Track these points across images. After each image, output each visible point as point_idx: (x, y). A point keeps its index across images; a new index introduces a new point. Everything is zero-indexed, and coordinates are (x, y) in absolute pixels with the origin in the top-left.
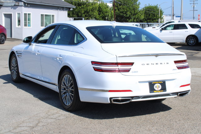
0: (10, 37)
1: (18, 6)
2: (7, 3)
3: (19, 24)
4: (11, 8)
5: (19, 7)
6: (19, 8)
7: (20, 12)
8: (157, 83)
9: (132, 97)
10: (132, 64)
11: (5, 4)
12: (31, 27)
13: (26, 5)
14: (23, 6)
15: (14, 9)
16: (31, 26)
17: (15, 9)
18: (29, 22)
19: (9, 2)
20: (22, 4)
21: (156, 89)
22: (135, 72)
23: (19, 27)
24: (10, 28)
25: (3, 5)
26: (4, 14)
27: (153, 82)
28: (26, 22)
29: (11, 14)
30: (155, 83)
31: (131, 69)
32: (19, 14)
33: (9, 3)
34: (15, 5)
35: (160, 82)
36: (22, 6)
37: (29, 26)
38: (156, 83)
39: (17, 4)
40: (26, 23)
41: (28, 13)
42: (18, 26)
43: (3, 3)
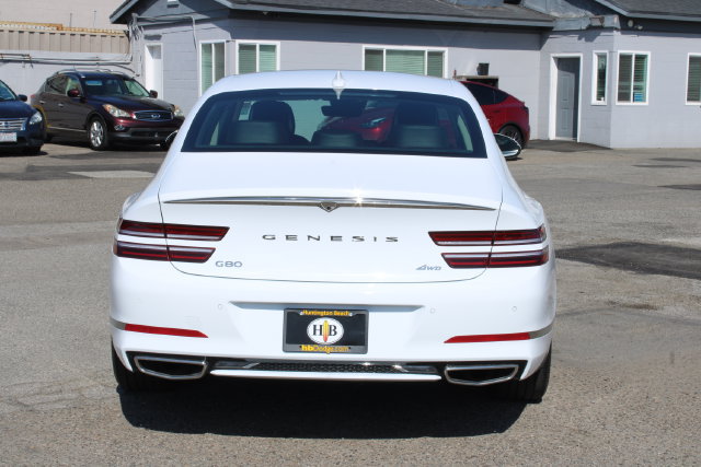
0: (571, 139)
1: (602, 28)
2: (568, 20)
3: (601, 94)
4: (580, 39)
5: (602, 34)
6: (602, 38)
7: (607, 51)
8: (322, 313)
9: (214, 362)
10: (219, 232)
11: (559, 26)
12: (646, 103)
13: (630, 24)
14: (616, 29)
15: (586, 40)
16: (644, 101)
17: (590, 39)
18: (638, 84)
19: (574, 16)
20: (615, 21)
21: (318, 338)
22: (230, 264)
23: (601, 102)
24: (572, 106)
25: (552, 28)
26: (555, 58)
27: (302, 310)
28: (624, 84)
29: (578, 59)
30: (313, 313)
31: (214, 250)
32: (602, 57)
33: (575, 20)
34: (590, 28)
35: (336, 313)
36: (611, 29)
37: (639, 97)
38: (319, 317)
39: (597, 23)
40: (628, 88)
41: (634, 53)
42: (599, 99)
43: (554, 19)
